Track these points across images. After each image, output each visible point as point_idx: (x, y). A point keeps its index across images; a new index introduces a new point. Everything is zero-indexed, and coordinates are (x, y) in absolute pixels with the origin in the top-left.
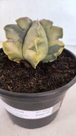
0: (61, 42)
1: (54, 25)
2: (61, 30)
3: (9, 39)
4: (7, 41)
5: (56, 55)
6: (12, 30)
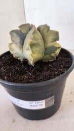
1: (51, 29)
2: (57, 33)
3: (13, 41)
4: (12, 43)
5: (53, 55)
6: (15, 34)
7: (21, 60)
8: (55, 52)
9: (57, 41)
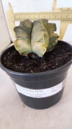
0: (56, 34)
2: (54, 25)
5: (54, 44)
6: (20, 30)
7: (26, 56)
8: (54, 42)
9: (55, 32)
